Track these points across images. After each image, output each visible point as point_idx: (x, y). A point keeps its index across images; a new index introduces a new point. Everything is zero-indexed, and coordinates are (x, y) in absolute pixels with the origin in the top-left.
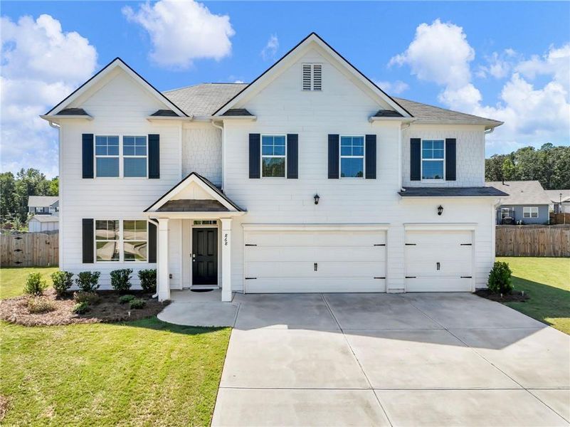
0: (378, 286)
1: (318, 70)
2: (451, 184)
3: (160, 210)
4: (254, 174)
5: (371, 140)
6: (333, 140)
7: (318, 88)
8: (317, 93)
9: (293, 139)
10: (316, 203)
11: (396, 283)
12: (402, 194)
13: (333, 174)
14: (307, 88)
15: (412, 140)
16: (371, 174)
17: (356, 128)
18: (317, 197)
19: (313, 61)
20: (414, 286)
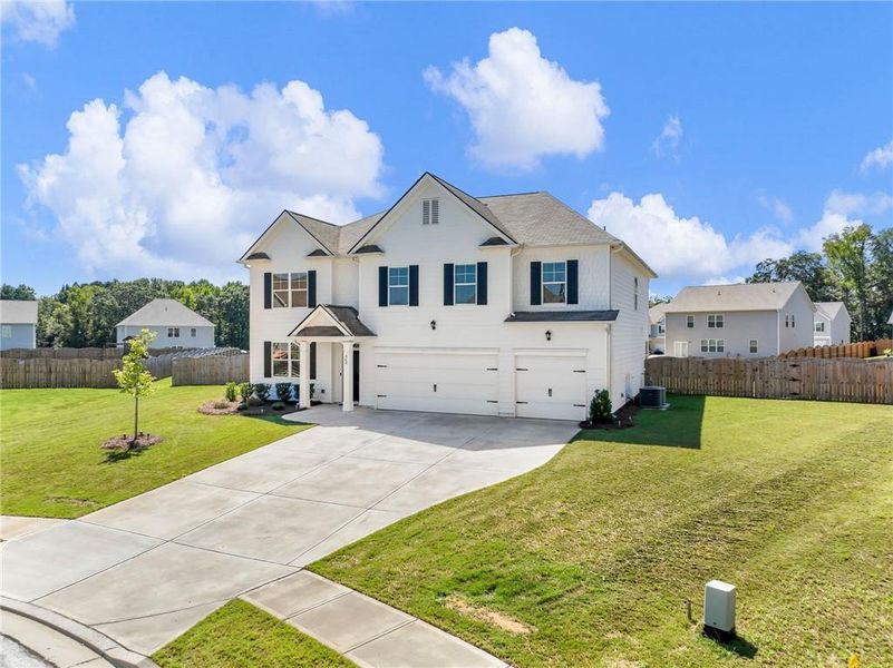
0: (490, 410)
1: (435, 203)
2: (572, 308)
3: (298, 334)
4: (383, 303)
5: (483, 267)
6: (448, 269)
7: (435, 221)
8: (435, 226)
9: (414, 270)
10: (434, 328)
11: (507, 407)
12: (510, 319)
13: (448, 301)
14: (426, 222)
15: (532, 263)
16: (482, 300)
17: (468, 256)
18: (433, 323)
19: (430, 197)
20: (524, 411)
